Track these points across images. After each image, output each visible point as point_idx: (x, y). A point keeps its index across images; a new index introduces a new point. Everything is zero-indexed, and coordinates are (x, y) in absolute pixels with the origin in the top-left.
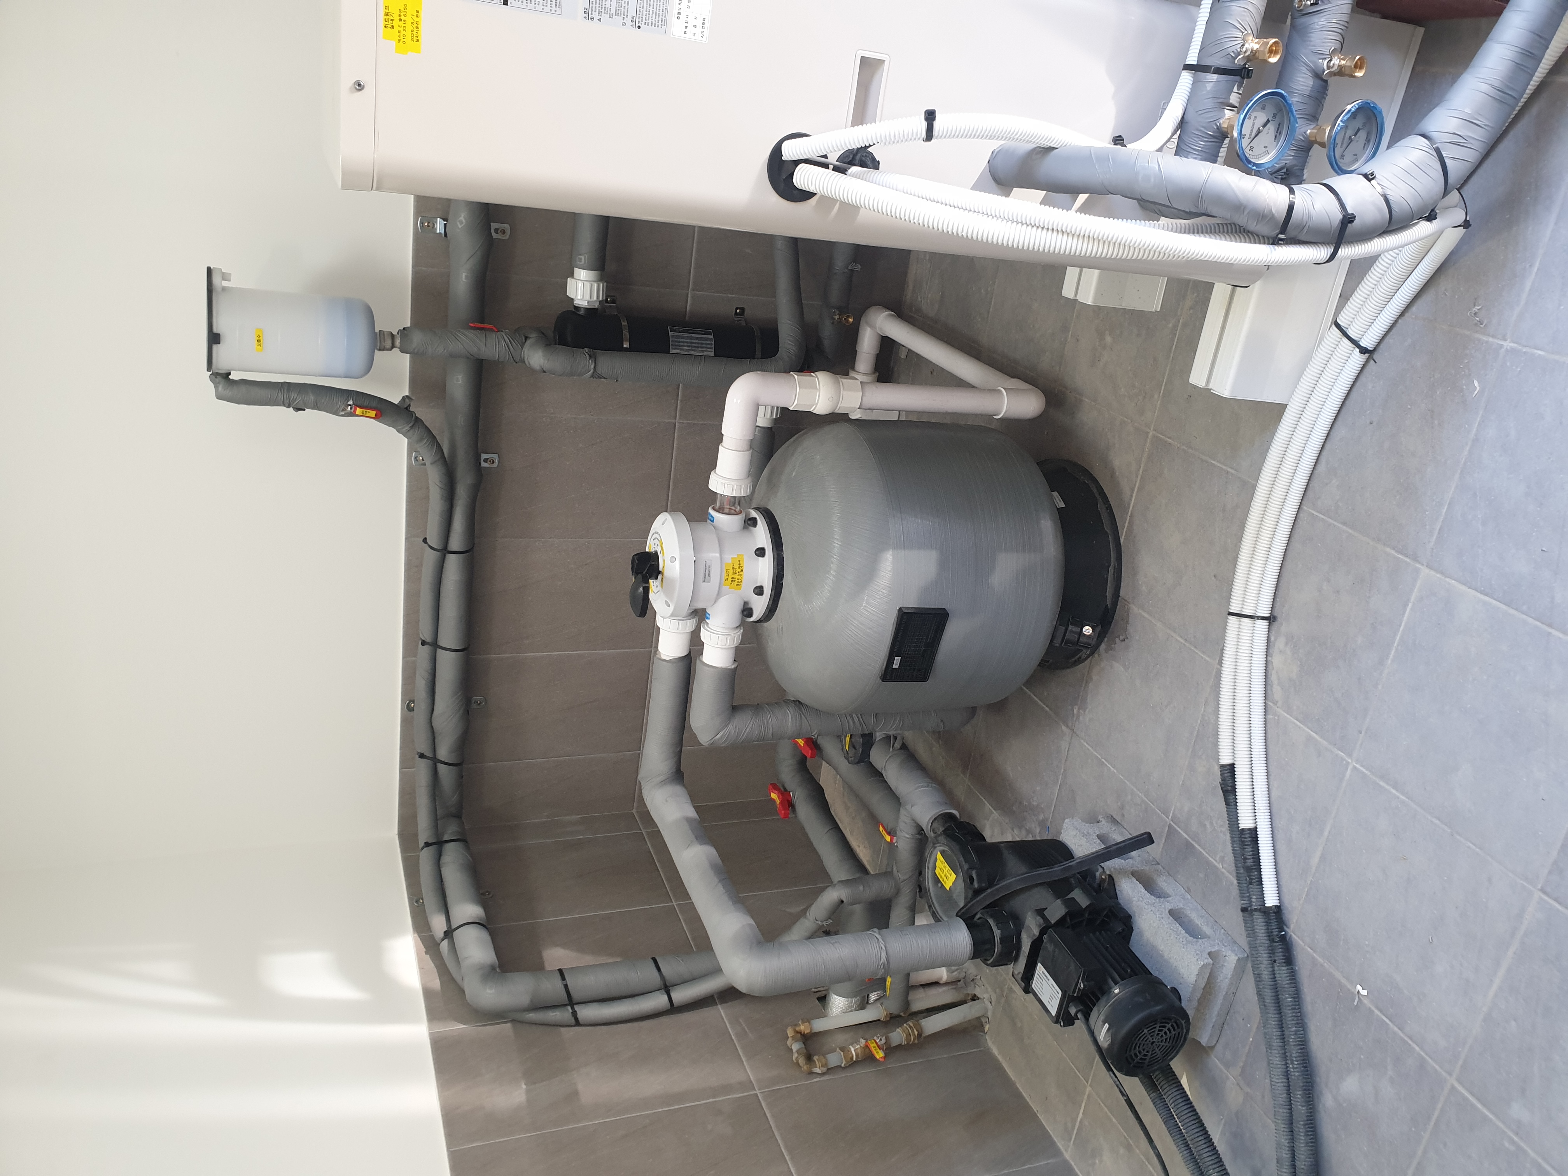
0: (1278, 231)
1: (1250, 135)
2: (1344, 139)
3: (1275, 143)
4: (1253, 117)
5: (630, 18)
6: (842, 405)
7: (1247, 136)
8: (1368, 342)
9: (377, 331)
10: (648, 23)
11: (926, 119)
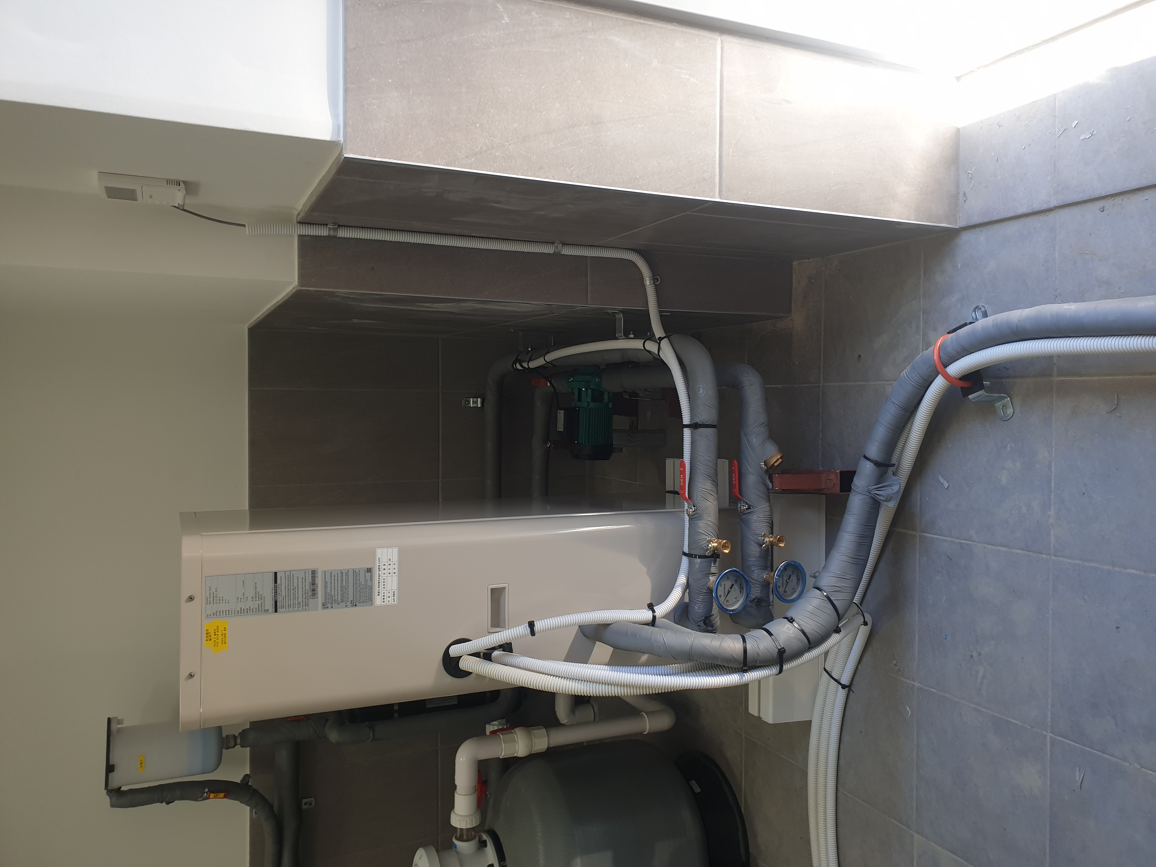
0: (742, 665)
1: (724, 595)
2: (783, 583)
3: (741, 595)
4: (723, 585)
5: (350, 602)
6: (535, 749)
7: (723, 595)
8: (845, 681)
9: (224, 736)
10: (361, 602)
11: (529, 626)
